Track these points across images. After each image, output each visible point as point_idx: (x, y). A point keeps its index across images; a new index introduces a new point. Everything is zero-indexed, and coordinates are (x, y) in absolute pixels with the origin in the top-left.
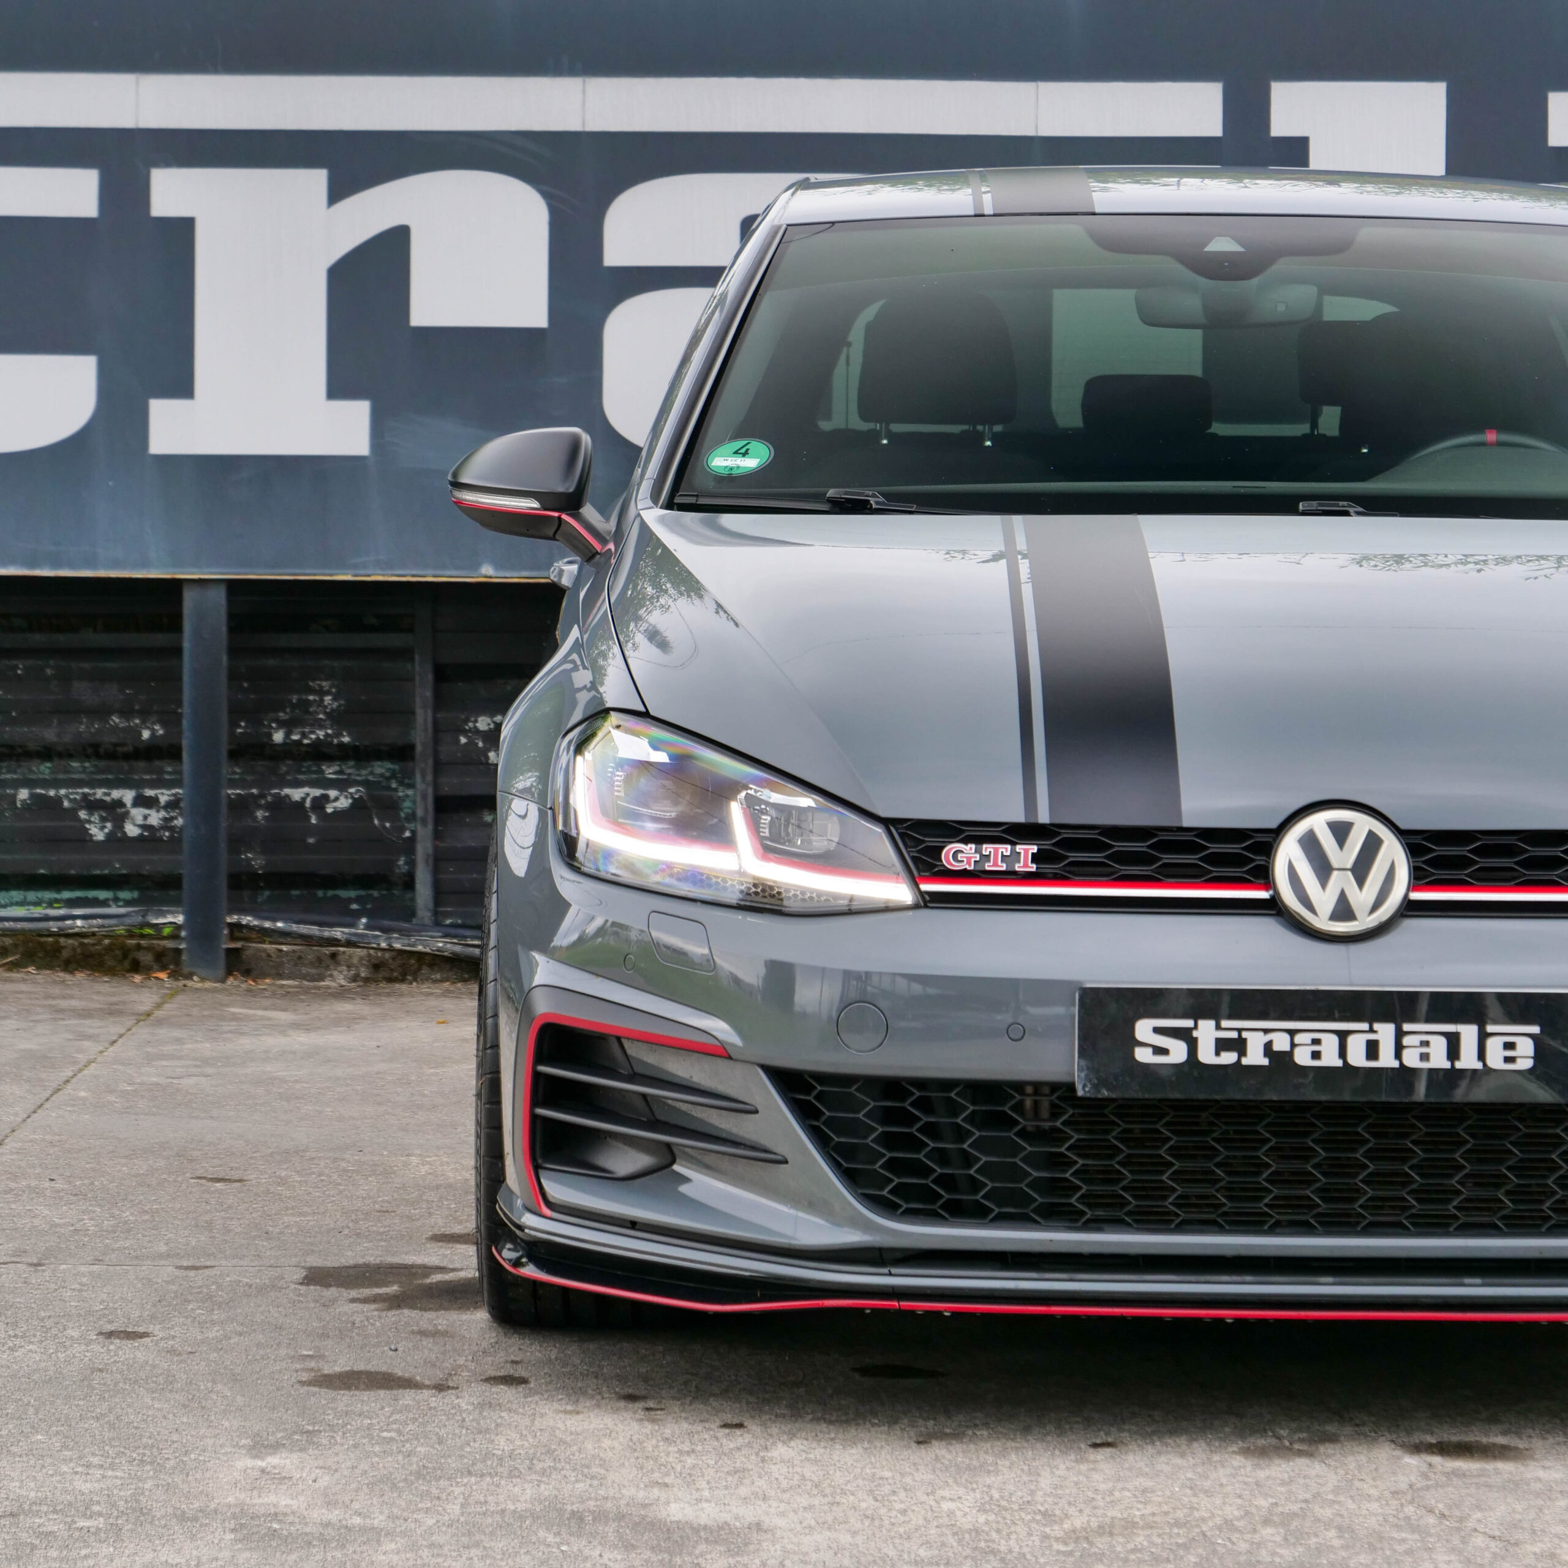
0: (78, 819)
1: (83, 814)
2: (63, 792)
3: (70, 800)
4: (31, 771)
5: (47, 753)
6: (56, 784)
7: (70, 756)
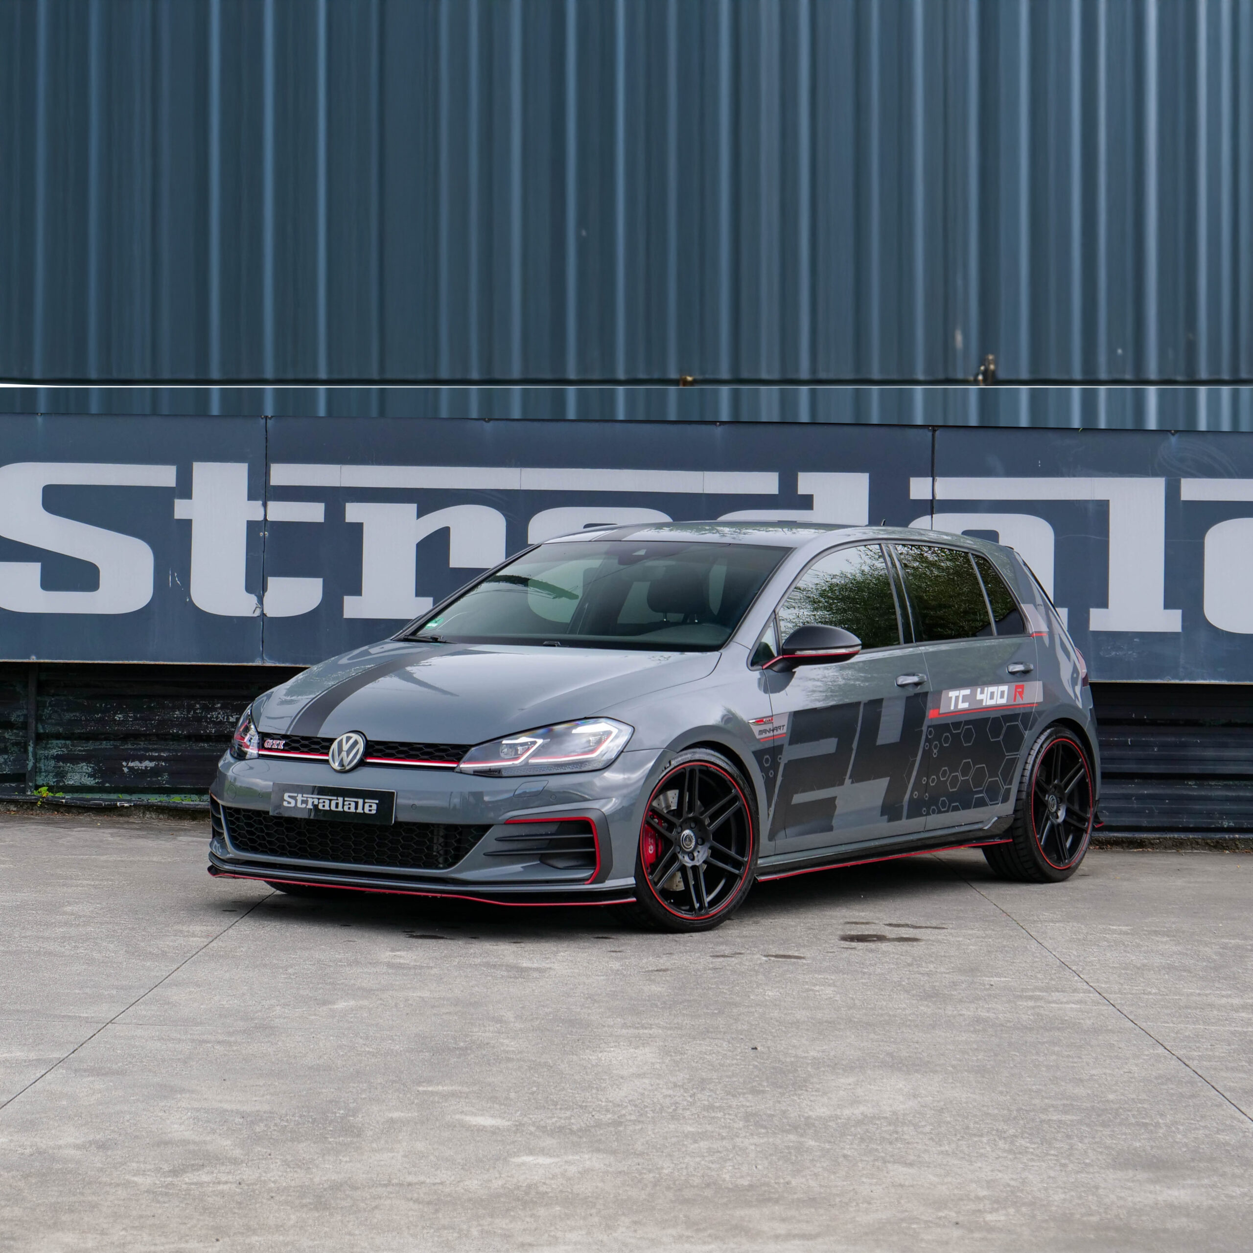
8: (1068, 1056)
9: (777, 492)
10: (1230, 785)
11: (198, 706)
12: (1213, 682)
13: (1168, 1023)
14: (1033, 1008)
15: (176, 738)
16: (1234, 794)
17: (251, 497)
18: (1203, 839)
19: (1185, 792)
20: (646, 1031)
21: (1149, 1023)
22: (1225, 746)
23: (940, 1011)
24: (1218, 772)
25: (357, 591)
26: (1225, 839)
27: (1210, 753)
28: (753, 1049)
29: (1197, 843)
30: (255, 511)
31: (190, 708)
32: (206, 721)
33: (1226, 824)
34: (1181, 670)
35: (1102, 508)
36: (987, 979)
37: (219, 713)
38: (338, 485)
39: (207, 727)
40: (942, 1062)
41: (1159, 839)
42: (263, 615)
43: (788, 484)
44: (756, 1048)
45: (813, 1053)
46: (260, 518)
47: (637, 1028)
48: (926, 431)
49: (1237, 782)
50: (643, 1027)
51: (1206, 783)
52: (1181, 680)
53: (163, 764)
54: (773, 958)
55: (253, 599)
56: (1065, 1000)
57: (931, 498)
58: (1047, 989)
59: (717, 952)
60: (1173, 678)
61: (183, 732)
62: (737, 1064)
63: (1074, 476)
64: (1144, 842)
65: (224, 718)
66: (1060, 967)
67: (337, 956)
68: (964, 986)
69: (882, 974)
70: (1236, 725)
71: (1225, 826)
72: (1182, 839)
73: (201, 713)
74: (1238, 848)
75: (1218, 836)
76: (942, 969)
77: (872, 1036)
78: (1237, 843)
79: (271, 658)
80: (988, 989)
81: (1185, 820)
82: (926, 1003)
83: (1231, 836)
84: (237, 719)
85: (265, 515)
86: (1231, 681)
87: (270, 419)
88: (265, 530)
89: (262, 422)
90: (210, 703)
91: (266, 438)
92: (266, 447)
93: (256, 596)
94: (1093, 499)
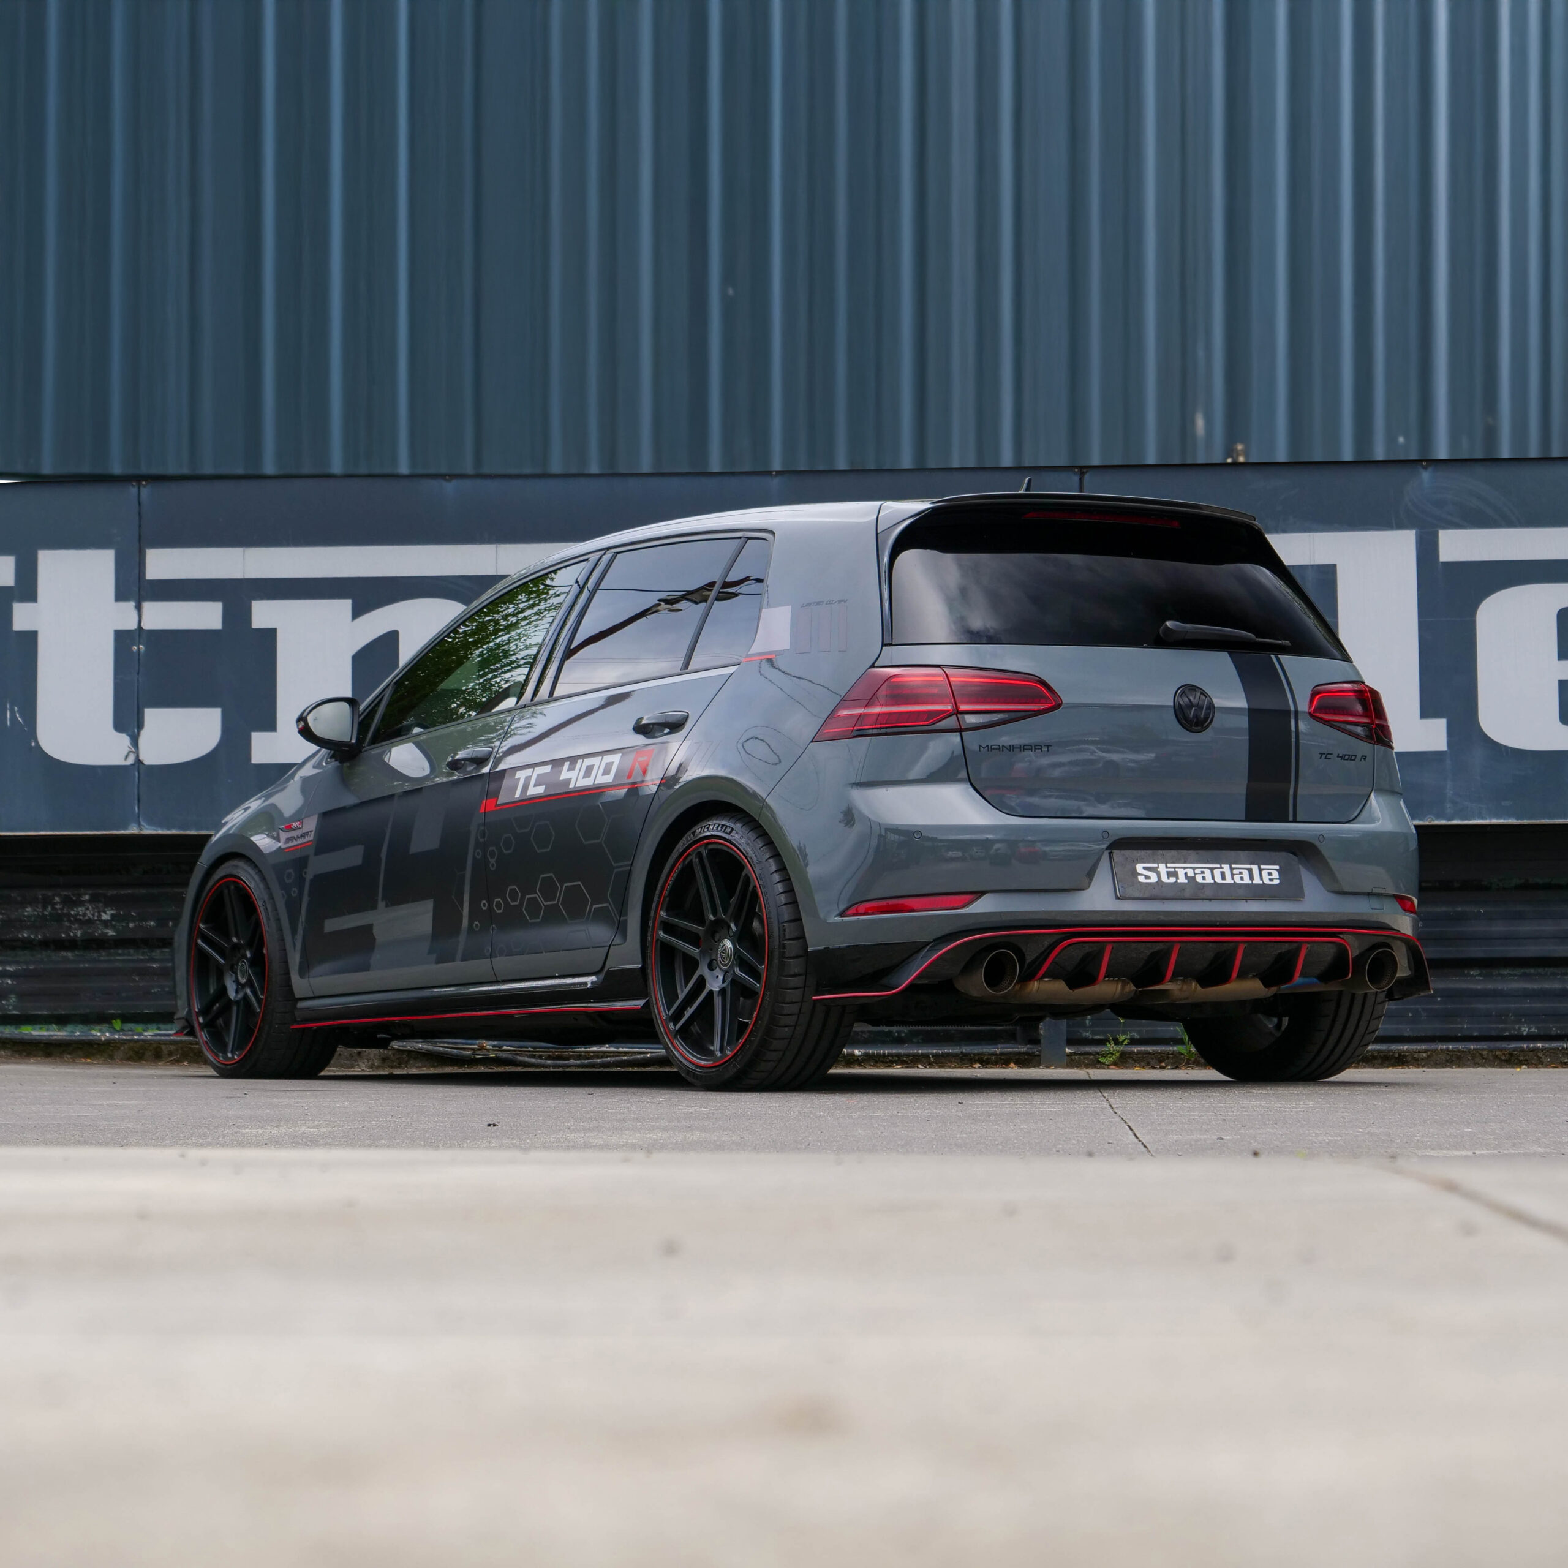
10: (1529, 974)
11: (57, 899)
12: (1495, 821)
15: (28, 945)
16: (1536, 986)
17: (121, 595)
18: (1491, 1051)
19: (1464, 986)
22: (1520, 917)
24: (1512, 955)
26: (1522, 1050)
27: (1499, 928)
29: (1482, 1055)
30: (125, 616)
31: (47, 902)
32: (69, 921)
33: (1525, 1031)
34: (1448, 805)
35: (1327, 576)
37: (88, 909)
38: (239, 576)
39: (70, 929)
41: (1425, 1051)
42: (139, 762)
46: (132, 625)
48: (1072, 474)
49: (1541, 970)
51: (1495, 972)
52: (1449, 820)
53: (9, 982)
55: (124, 740)
60: (1438, 817)
61: (36, 936)
63: (1284, 531)
64: (1405, 1056)
65: (93, 915)
70: (1536, 887)
71: (1525, 1033)
72: (1459, 1051)
73: (62, 909)
74: (1540, 1062)
75: (1513, 1045)
78: (1540, 1055)
79: (151, 823)
81: (1465, 1026)
83: (1531, 1045)
84: (112, 915)
85: (140, 622)
86: (1522, 819)
87: (144, 486)
88: (140, 643)
89: (133, 490)
90: (74, 895)
91: (140, 514)
92: (140, 526)
93: (129, 735)
94: (1312, 563)
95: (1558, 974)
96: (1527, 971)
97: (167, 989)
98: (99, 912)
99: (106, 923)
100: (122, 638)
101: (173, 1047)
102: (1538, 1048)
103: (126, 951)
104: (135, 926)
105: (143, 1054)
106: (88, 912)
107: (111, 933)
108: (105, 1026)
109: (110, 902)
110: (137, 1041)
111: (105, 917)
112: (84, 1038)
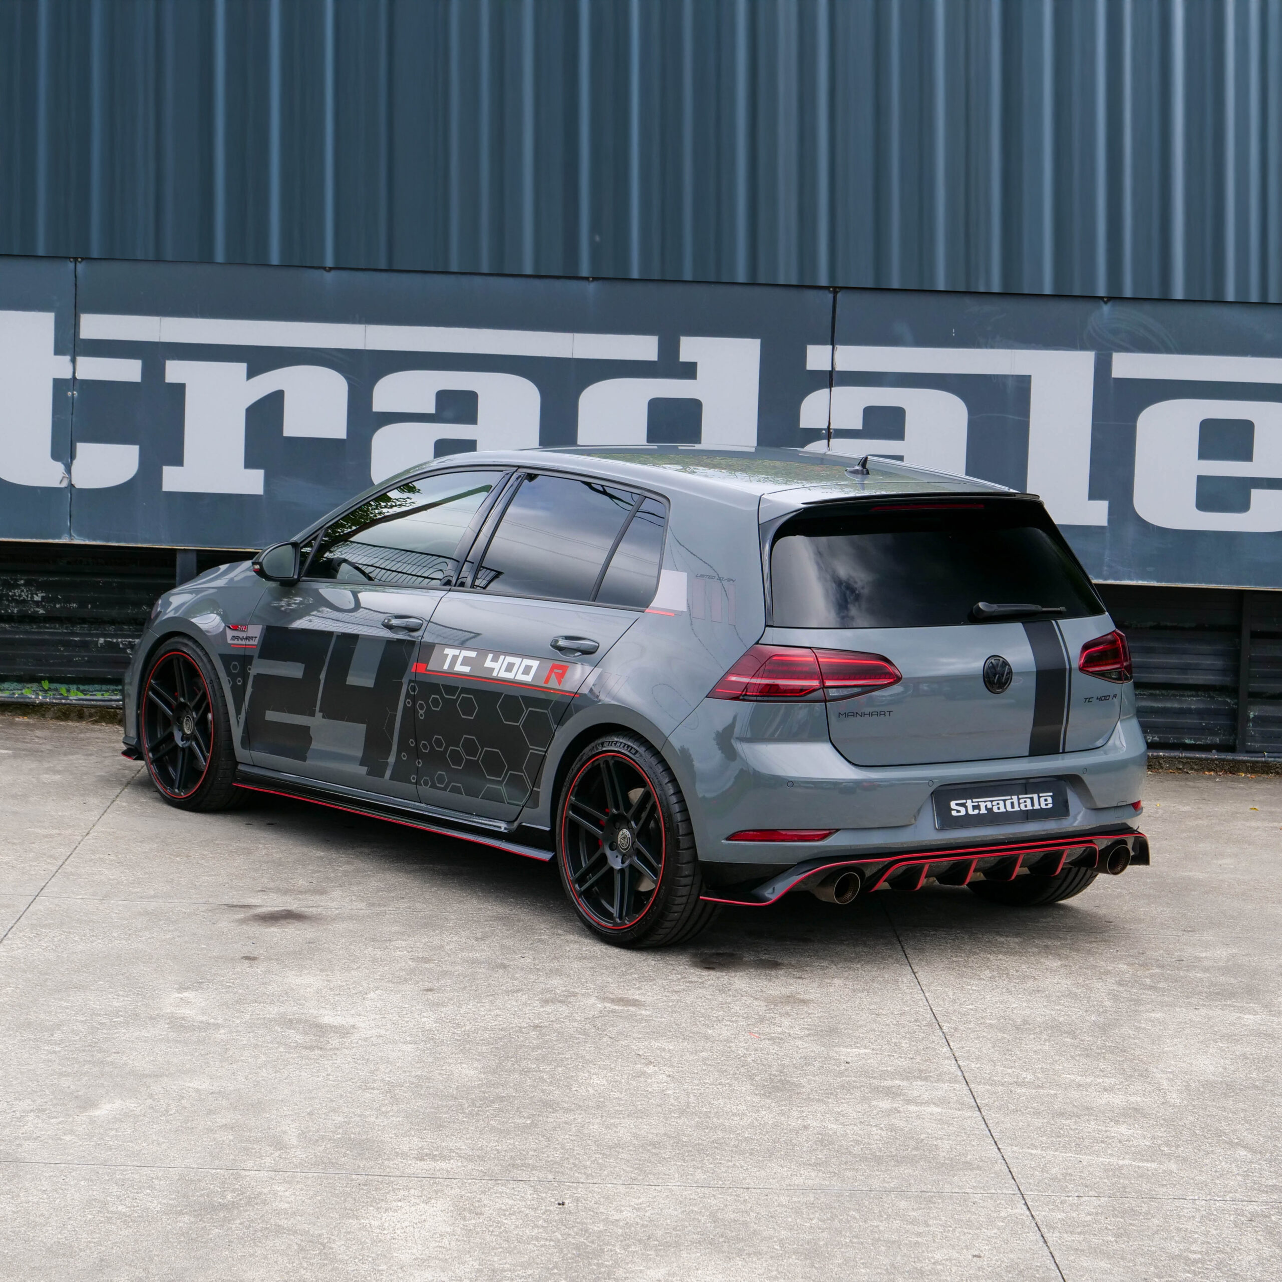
0: (127, 653)
1: (129, 651)
2: (120, 640)
3: (123, 644)
4: (106, 630)
5: (113, 622)
6: (117, 636)
7: (124, 624)
8: (914, 1222)
9: (656, 359)
10: (1156, 695)
13: (1036, 1148)
14: (890, 1113)
16: (1160, 705)
17: (59, 350)
20: (443, 1165)
21: (1015, 1148)
23: (783, 1118)
24: (1143, 680)
25: (178, 460)
26: (1149, 757)
27: (1136, 659)
28: (559, 1204)
30: (62, 367)
32: (8, 600)
33: (1150, 739)
34: (1105, 568)
35: (1023, 384)
36: (845, 1050)
37: (23, 591)
38: (156, 340)
39: (8, 606)
40: (771, 1232)
42: (71, 485)
43: (669, 349)
44: (563, 1204)
45: (628, 1214)
46: (69, 376)
47: (434, 1158)
48: (827, 292)
49: (1164, 692)
50: (443, 1158)
52: (1105, 579)
54: (608, 1005)
55: (60, 467)
56: (926, 1096)
57: (830, 369)
58: (907, 1075)
59: (549, 991)
60: (1096, 577)
62: (537, 1239)
63: (992, 347)
65: (27, 596)
66: (930, 1025)
67: (116, 1004)
68: (817, 1065)
69: (728, 1041)
70: (1166, 628)
71: (1150, 741)
73: (2, 590)
74: (1162, 768)
76: (797, 1031)
77: (700, 1175)
78: (1161, 761)
79: (80, 534)
80: (841, 1074)
82: (769, 1101)
84: (42, 597)
85: (74, 373)
86: (1161, 581)
87: (80, 262)
88: (74, 390)
89: (71, 265)
90: (12, 579)
91: (76, 285)
92: (76, 294)
93: (63, 464)
94: (1012, 374)
95: (1177, 695)
96: (1153, 692)
97: (86, 659)
98: (32, 594)
99: (37, 604)
100: (59, 385)
101: (93, 711)
102: (1160, 757)
103: (52, 626)
104: (61, 607)
105: (70, 714)
106: (23, 594)
107: (41, 611)
108: (35, 686)
109: (41, 587)
110: (65, 704)
111: (36, 598)
112: (22, 700)
